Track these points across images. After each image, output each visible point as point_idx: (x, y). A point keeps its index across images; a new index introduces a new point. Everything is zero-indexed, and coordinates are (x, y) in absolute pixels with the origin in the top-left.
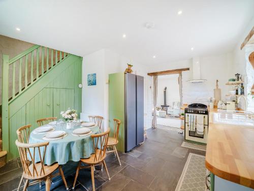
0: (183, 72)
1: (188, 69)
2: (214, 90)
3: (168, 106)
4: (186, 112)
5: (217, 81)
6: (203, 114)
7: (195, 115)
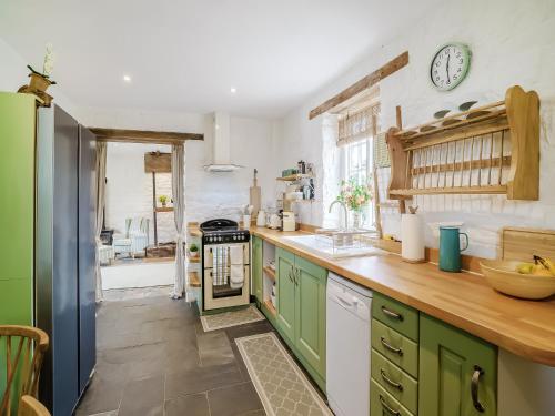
0: (188, 144)
1: (201, 137)
2: (251, 189)
3: (112, 232)
4: (205, 241)
5: (256, 172)
6: (241, 241)
7: (226, 246)
